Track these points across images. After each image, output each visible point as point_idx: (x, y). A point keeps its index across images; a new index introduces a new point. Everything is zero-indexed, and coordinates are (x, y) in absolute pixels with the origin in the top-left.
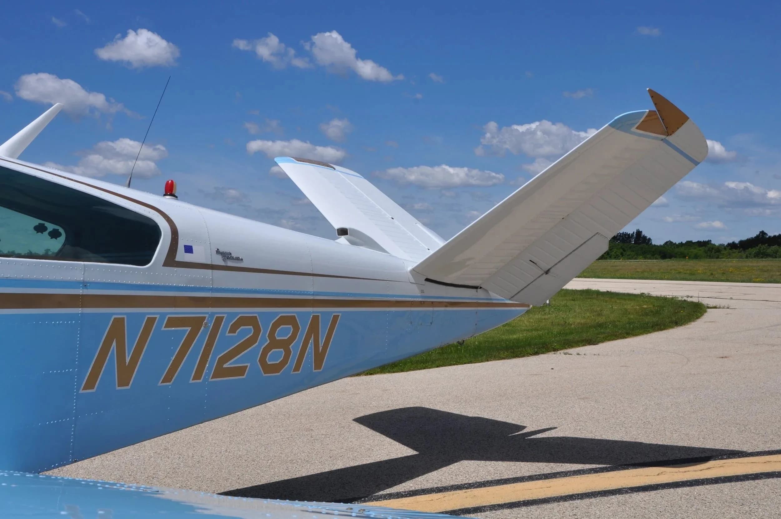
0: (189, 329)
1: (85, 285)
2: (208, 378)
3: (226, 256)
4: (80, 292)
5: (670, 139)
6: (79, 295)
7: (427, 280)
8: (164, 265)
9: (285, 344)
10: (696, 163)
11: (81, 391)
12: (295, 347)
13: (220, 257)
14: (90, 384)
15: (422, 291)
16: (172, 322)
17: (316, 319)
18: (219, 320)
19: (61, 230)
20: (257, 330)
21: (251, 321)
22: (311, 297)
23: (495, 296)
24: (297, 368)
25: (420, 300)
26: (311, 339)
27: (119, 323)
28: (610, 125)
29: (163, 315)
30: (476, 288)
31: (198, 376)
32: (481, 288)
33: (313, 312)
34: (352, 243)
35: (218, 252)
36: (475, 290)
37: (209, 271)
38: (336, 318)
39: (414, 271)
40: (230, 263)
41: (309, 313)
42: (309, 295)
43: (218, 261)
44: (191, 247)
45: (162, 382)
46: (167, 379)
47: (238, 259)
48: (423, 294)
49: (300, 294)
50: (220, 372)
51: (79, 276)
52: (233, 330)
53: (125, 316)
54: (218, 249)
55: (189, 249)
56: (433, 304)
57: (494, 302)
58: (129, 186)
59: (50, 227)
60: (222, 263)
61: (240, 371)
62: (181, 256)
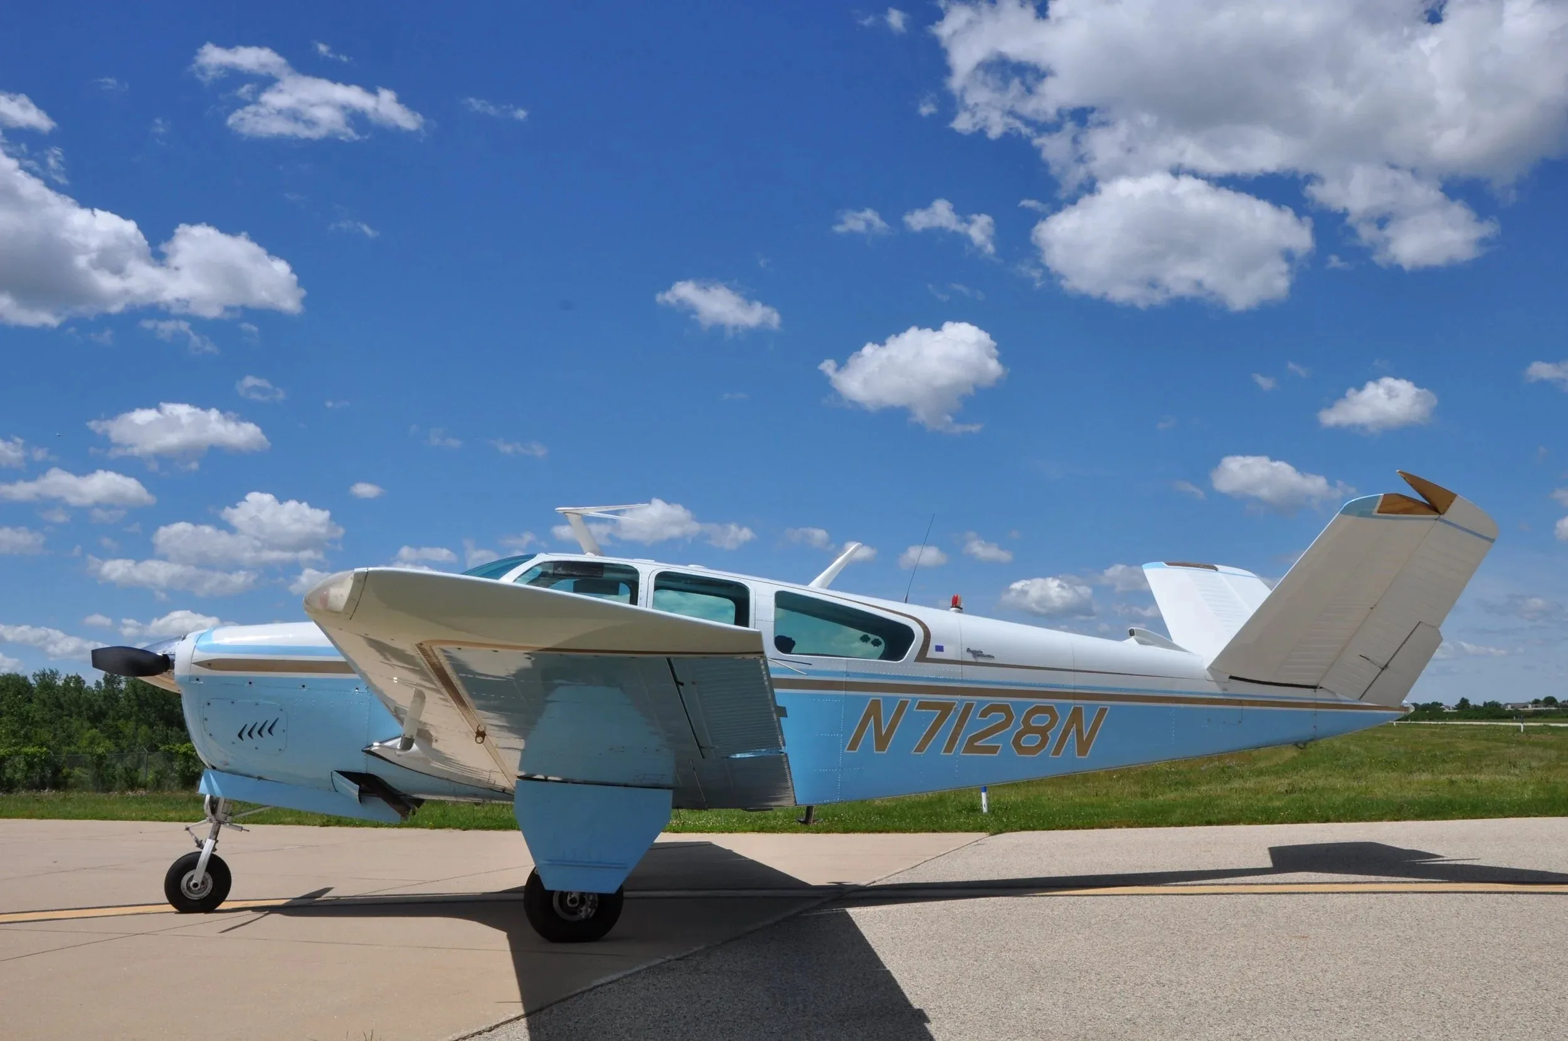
0: (939, 711)
1: (848, 674)
2: (959, 752)
3: (977, 654)
4: (844, 679)
5: (1445, 517)
6: (842, 682)
7: (1231, 677)
8: (915, 661)
9: (1043, 731)
10: (1492, 541)
11: (846, 751)
12: (1054, 735)
13: (970, 655)
14: (853, 746)
15: (1225, 689)
16: (922, 705)
17: (1077, 712)
18: (969, 707)
19: (881, 639)
20: (1010, 717)
21: (1004, 708)
22: (1072, 691)
23: (1345, 698)
24: (1057, 752)
25: (1221, 697)
26: (1072, 730)
27: (876, 704)
28: (1341, 513)
29: (915, 700)
30: (1314, 687)
31: (949, 749)
32: (1321, 688)
33: (1074, 704)
34: (1141, 642)
35: (968, 650)
36: (1313, 690)
37: (959, 666)
38: (1103, 710)
39: (1211, 668)
40: (981, 660)
41: (1070, 705)
42: (1070, 688)
43: (970, 658)
44: (943, 647)
45: (915, 751)
46: (919, 749)
47: (989, 656)
48: (1225, 692)
49: (1066, 688)
50: (970, 747)
51: (843, 668)
52: (984, 714)
53: (881, 699)
54: (968, 649)
55: (939, 649)
56: (1240, 703)
57: (1344, 703)
58: (906, 602)
59: (872, 637)
60: (973, 660)
61: (994, 750)
62: (932, 653)
